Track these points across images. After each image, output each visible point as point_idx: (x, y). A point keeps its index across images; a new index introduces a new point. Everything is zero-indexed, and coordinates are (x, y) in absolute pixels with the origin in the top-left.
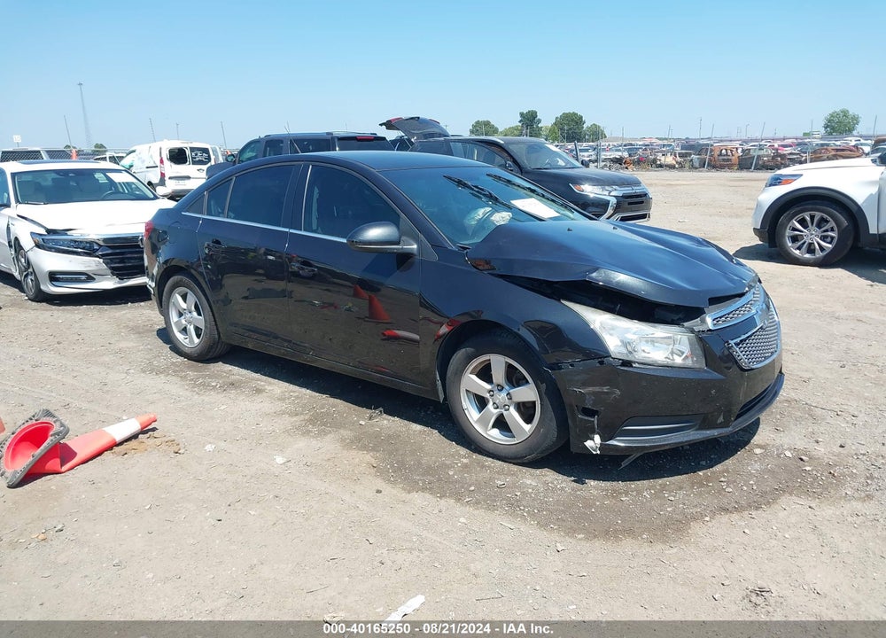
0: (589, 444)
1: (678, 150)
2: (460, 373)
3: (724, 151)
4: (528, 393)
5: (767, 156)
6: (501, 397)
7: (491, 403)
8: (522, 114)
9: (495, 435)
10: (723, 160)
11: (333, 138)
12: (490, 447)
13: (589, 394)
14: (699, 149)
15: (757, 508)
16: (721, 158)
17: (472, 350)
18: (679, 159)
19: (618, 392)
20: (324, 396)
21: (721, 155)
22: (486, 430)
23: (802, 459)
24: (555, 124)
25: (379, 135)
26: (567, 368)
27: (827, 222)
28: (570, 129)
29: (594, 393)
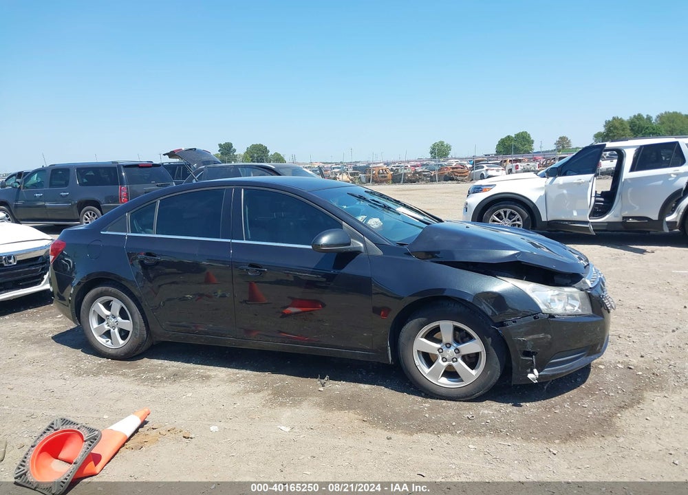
0: (530, 376)
1: (351, 171)
2: (412, 338)
3: (381, 172)
4: (474, 346)
5: (410, 173)
6: (450, 352)
7: (441, 358)
8: (220, 145)
9: (444, 382)
10: (382, 177)
11: (119, 166)
12: (443, 392)
13: (529, 341)
14: (365, 169)
15: (639, 403)
16: (380, 175)
17: (425, 319)
18: (351, 177)
19: (549, 336)
20: (267, 373)
21: (379, 173)
22: (437, 379)
23: (630, 368)
24: (247, 152)
25: (155, 163)
26: (511, 325)
27: (515, 215)
28: (259, 157)
29: (533, 340)
